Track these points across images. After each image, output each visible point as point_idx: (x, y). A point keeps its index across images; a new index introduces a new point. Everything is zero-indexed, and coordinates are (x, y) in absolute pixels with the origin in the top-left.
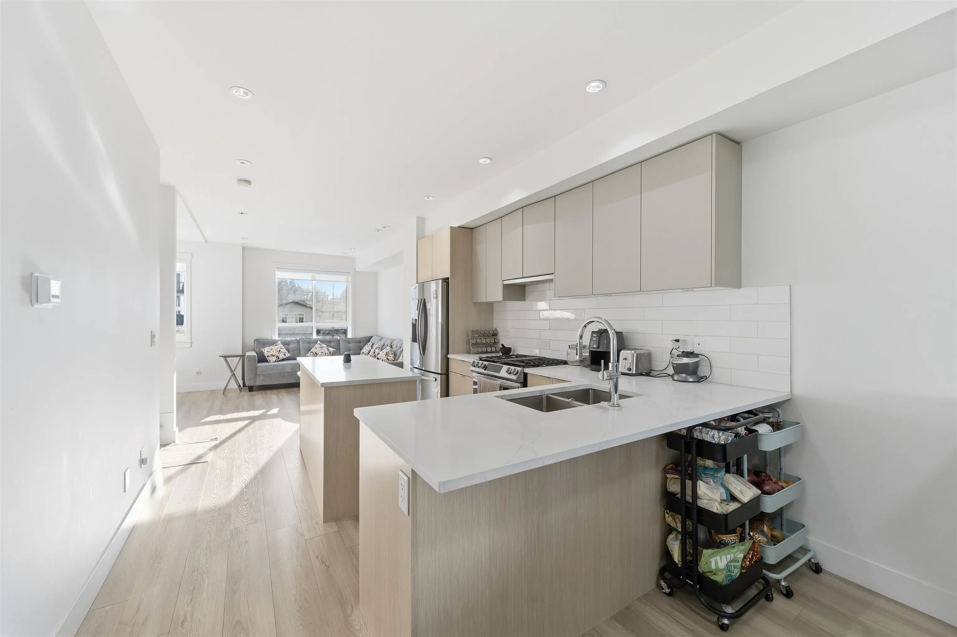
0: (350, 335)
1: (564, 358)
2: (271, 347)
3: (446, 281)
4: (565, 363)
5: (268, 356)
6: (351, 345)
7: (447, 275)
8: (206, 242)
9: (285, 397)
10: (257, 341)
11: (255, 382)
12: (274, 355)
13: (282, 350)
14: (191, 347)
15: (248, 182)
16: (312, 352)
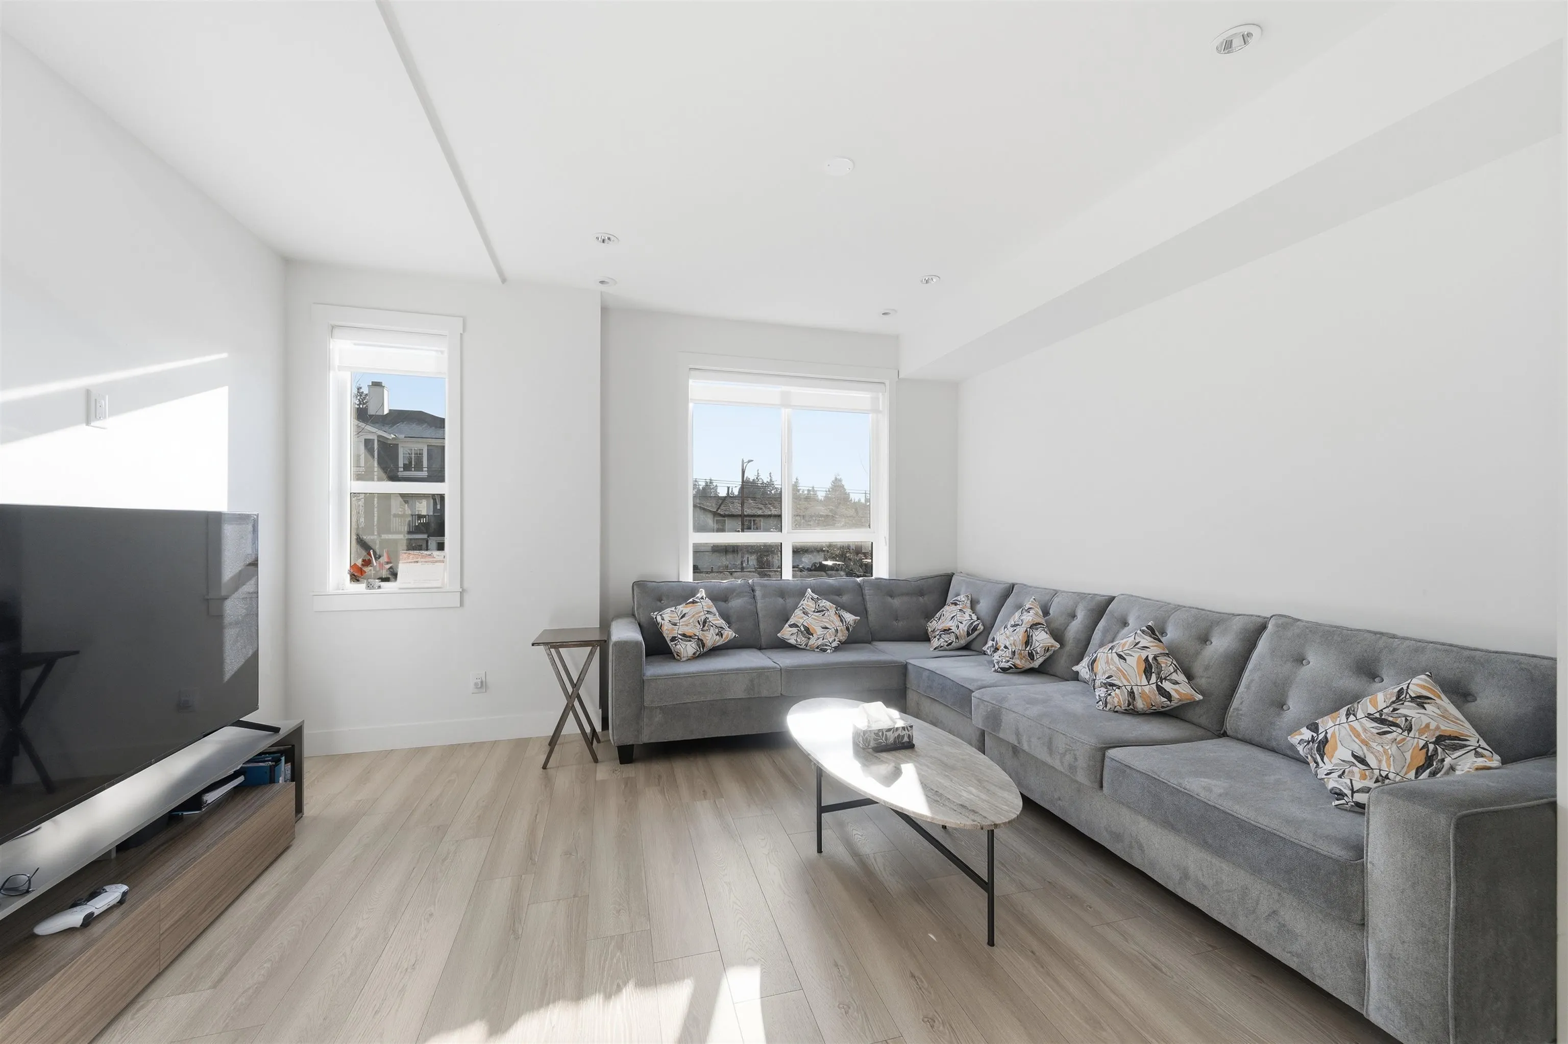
0: (881, 569)
2: (680, 608)
5: (674, 639)
6: (896, 602)
8: (504, 280)
10: (639, 585)
11: (638, 727)
12: (690, 637)
13: (710, 617)
14: (462, 604)
16: (794, 625)
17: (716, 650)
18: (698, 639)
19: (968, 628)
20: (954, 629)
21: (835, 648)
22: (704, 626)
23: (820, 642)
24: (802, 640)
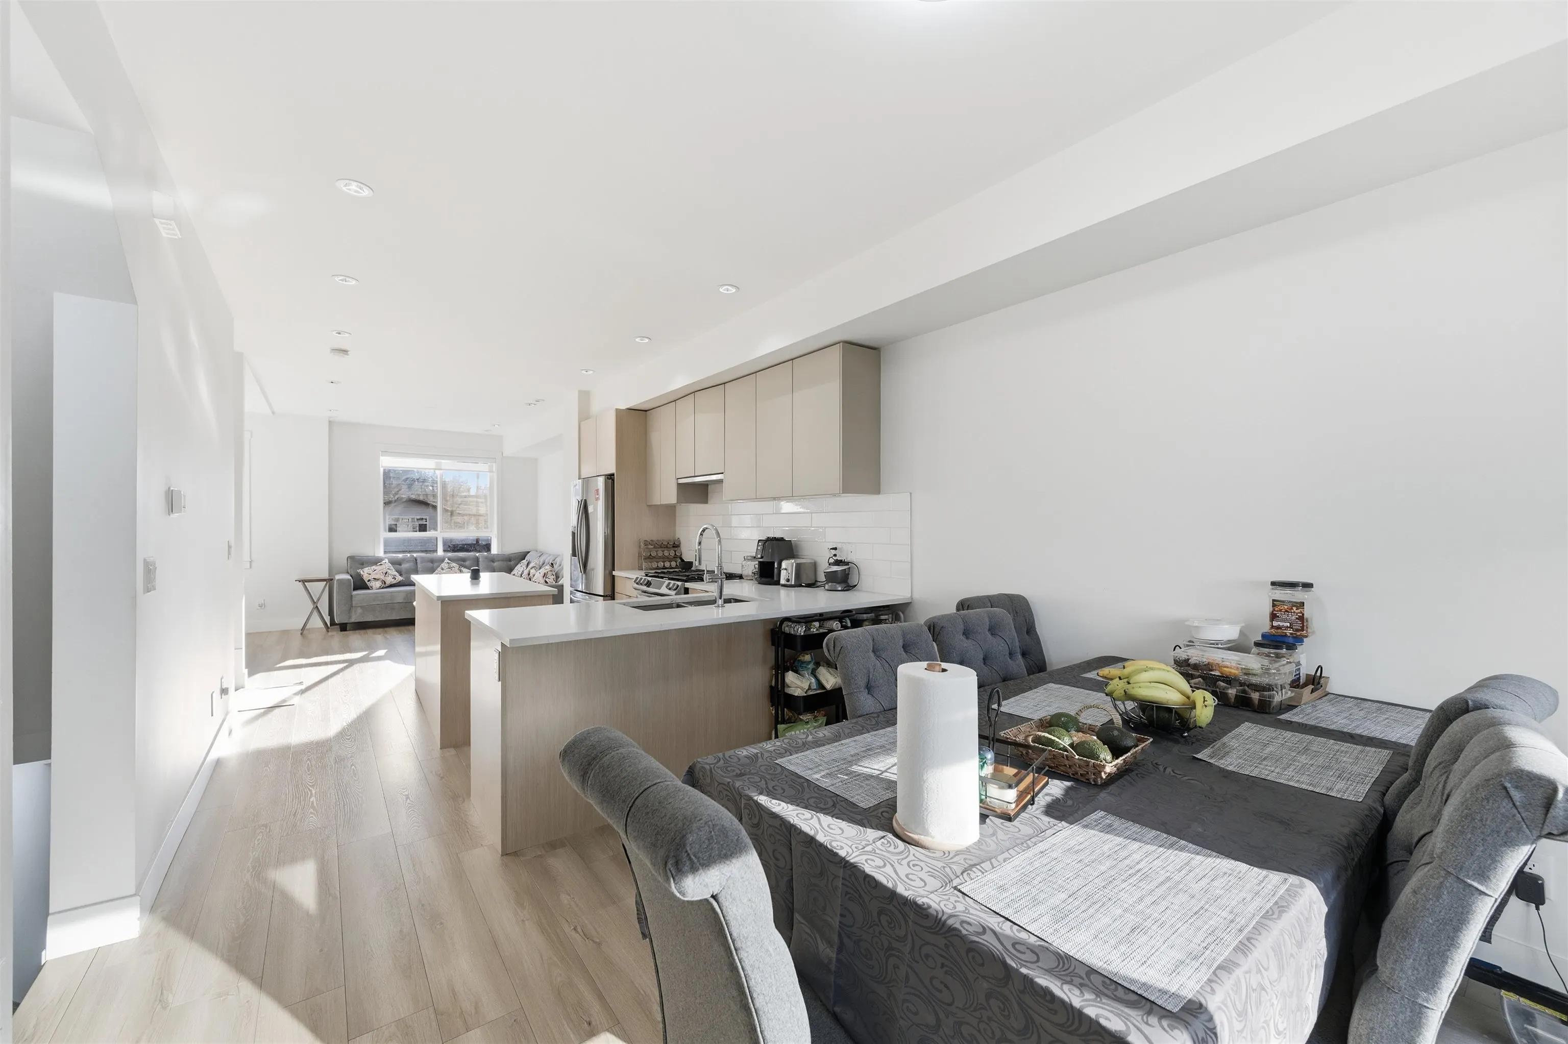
0: (494, 550)
1: (738, 571)
3: (610, 477)
4: (740, 577)
5: (369, 581)
6: (495, 564)
7: (612, 469)
8: (273, 413)
9: (396, 637)
10: (351, 558)
11: (350, 617)
12: (378, 579)
13: (389, 571)
14: (251, 567)
15: (345, 352)
17: (391, 586)
18: (382, 580)
22: (386, 575)
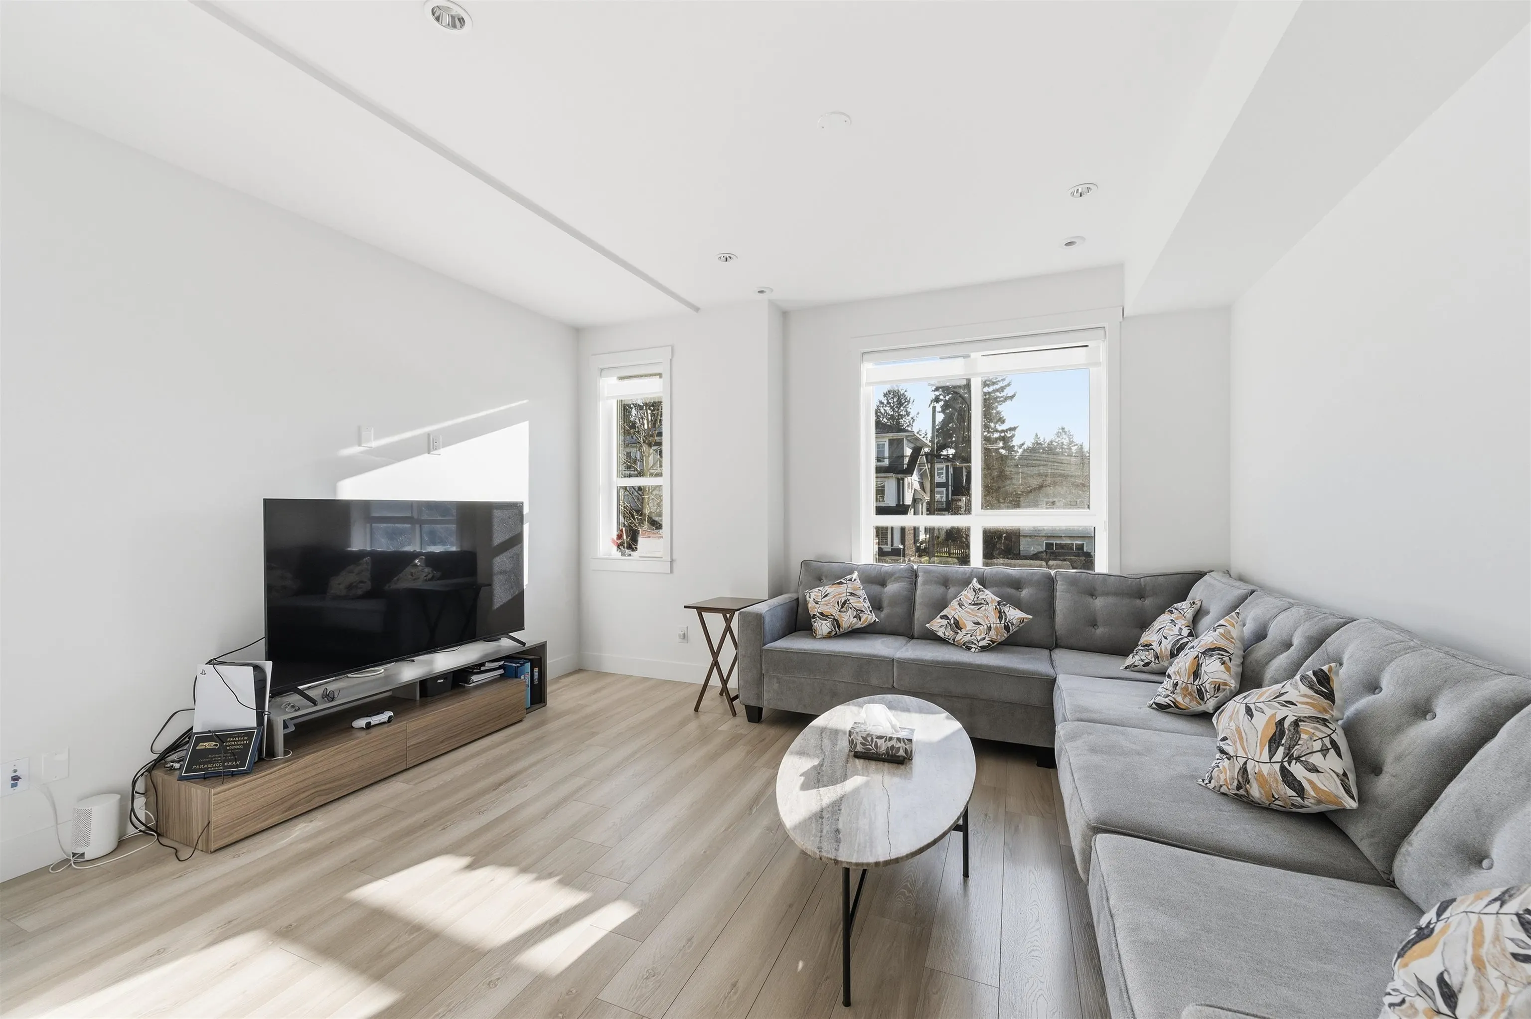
0: (1101, 564)
2: (827, 588)
5: (815, 617)
6: (1098, 603)
8: (697, 309)
10: (806, 564)
11: (759, 697)
14: (672, 571)
16: (945, 617)
17: (854, 633)
18: (834, 619)
19: (1172, 647)
20: (1155, 645)
21: (982, 647)
22: (842, 607)
23: (968, 638)
24: (949, 634)
